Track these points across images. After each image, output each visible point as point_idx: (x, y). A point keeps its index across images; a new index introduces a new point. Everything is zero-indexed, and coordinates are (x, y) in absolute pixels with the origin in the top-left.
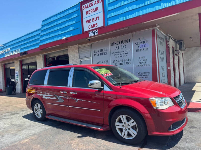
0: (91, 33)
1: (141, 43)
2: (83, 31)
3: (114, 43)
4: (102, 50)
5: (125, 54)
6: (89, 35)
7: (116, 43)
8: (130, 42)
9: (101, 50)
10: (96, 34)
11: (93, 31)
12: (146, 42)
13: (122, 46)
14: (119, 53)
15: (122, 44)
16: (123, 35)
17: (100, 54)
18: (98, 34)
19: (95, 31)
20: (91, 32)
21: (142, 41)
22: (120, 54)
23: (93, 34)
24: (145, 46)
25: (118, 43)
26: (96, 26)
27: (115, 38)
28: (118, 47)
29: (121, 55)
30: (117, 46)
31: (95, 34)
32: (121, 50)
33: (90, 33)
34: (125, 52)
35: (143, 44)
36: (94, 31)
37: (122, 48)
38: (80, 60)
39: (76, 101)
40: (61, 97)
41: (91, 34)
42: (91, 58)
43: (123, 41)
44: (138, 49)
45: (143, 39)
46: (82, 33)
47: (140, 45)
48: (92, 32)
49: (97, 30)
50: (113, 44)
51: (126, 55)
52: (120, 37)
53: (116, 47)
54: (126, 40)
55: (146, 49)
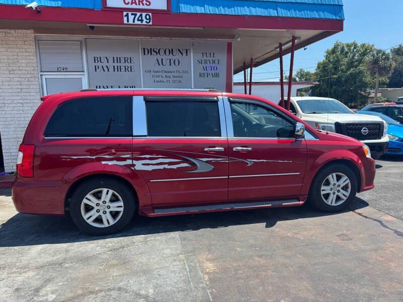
0: (131, 17)
1: (208, 62)
2: (106, 5)
3: (151, 49)
4: (119, 60)
5: (177, 79)
6: (125, 19)
7: (157, 51)
8: (187, 55)
9: (115, 59)
10: (146, 22)
11: (138, 14)
12: (216, 62)
13: (170, 60)
14: (164, 75)
15: (171, 57)
16: (174, 38)
17: (111, 69)
18: (151, 23)
19: (144, 14)
20: (132, 14)
21: (211, 59)
22: (166, 77)
23: (138, 20)
24: (215, 68)
25: (162, 52)
26: (146, 4)
27: (154, 39)
28: (162, 59)
29: (168, 79)
30: (159, 57)
31: (144, 23)
32: (167, 68)
33: (127, 15)
34: (176, 74)
35: (211, 65)
36: (141, 15)
37: (170, 65)
38: (41, 75)
39: (248, 164)
40: (205, 160)
41: (130, 20)
42: (86, 73)
43: (172, 50)
44: (203, 72)
45: (212, 55)
46: (99, 7)
47: (206, 65)
48: (136, 15)
49: (150, 14)
50: (150, 51)
51: (180, 79)
52: (165, 39)
53: (157, 60)
54: (179, 50)
55: (217, 75)
